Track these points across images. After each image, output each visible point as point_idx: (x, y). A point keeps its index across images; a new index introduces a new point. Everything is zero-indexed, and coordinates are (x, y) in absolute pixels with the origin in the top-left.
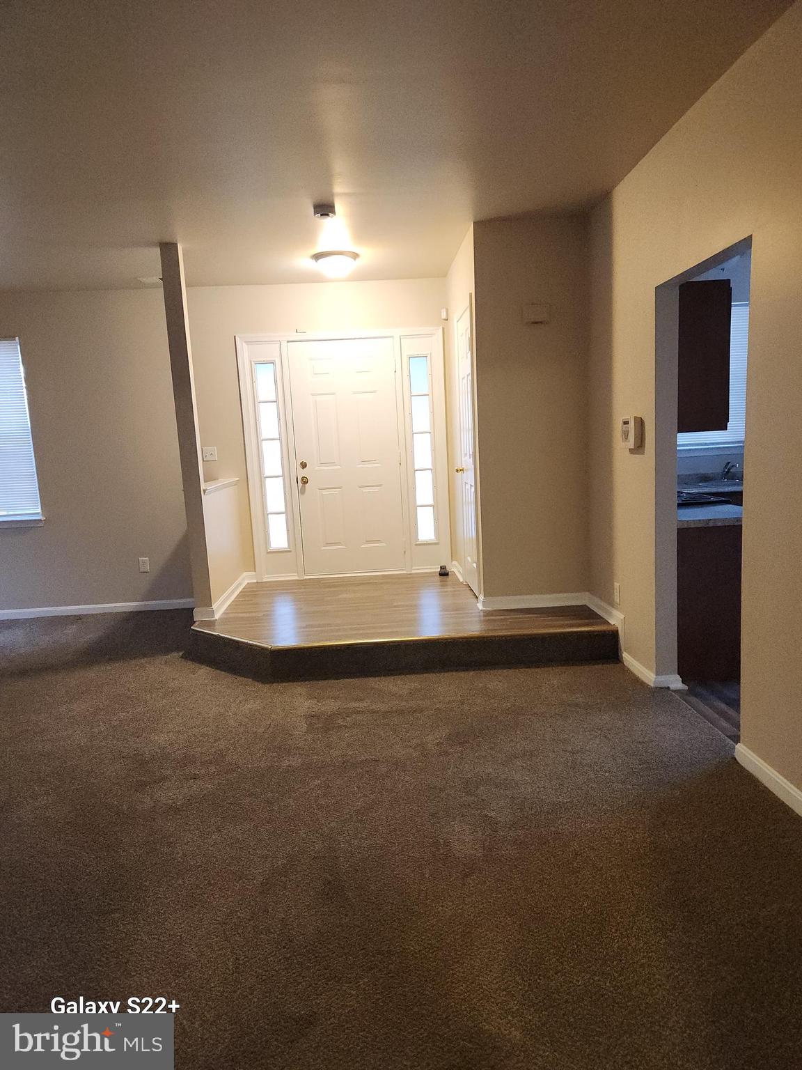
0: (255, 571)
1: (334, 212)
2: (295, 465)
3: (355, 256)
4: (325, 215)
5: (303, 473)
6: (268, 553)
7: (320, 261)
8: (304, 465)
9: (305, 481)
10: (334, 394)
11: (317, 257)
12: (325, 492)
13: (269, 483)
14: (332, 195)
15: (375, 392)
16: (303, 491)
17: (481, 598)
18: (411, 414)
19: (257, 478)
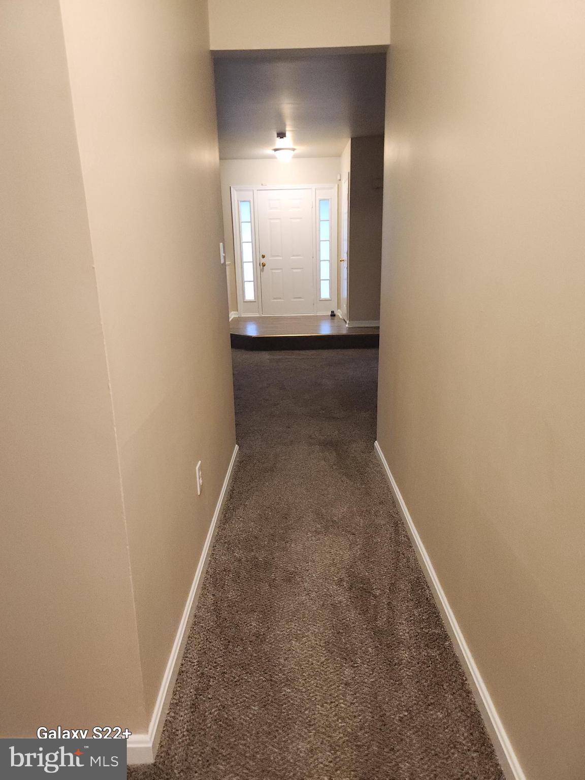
0: (237, 311)
1: (285, 137)
2: (259, 256)
3: (294, 150)
4: (282, 138)
5: (263, 260)
6: (244, 302)
7: (276, 152)
8: (263, 257)
9: (264, 265)
10: (280, 219)
11: (276, 150)
12: (274, 271)
13: (245, 265)
14: (285, 131)
15: (301, 218)
16: (262, 270)
17: (348, 322)
18: (319, 230)
19: (239, 261)
